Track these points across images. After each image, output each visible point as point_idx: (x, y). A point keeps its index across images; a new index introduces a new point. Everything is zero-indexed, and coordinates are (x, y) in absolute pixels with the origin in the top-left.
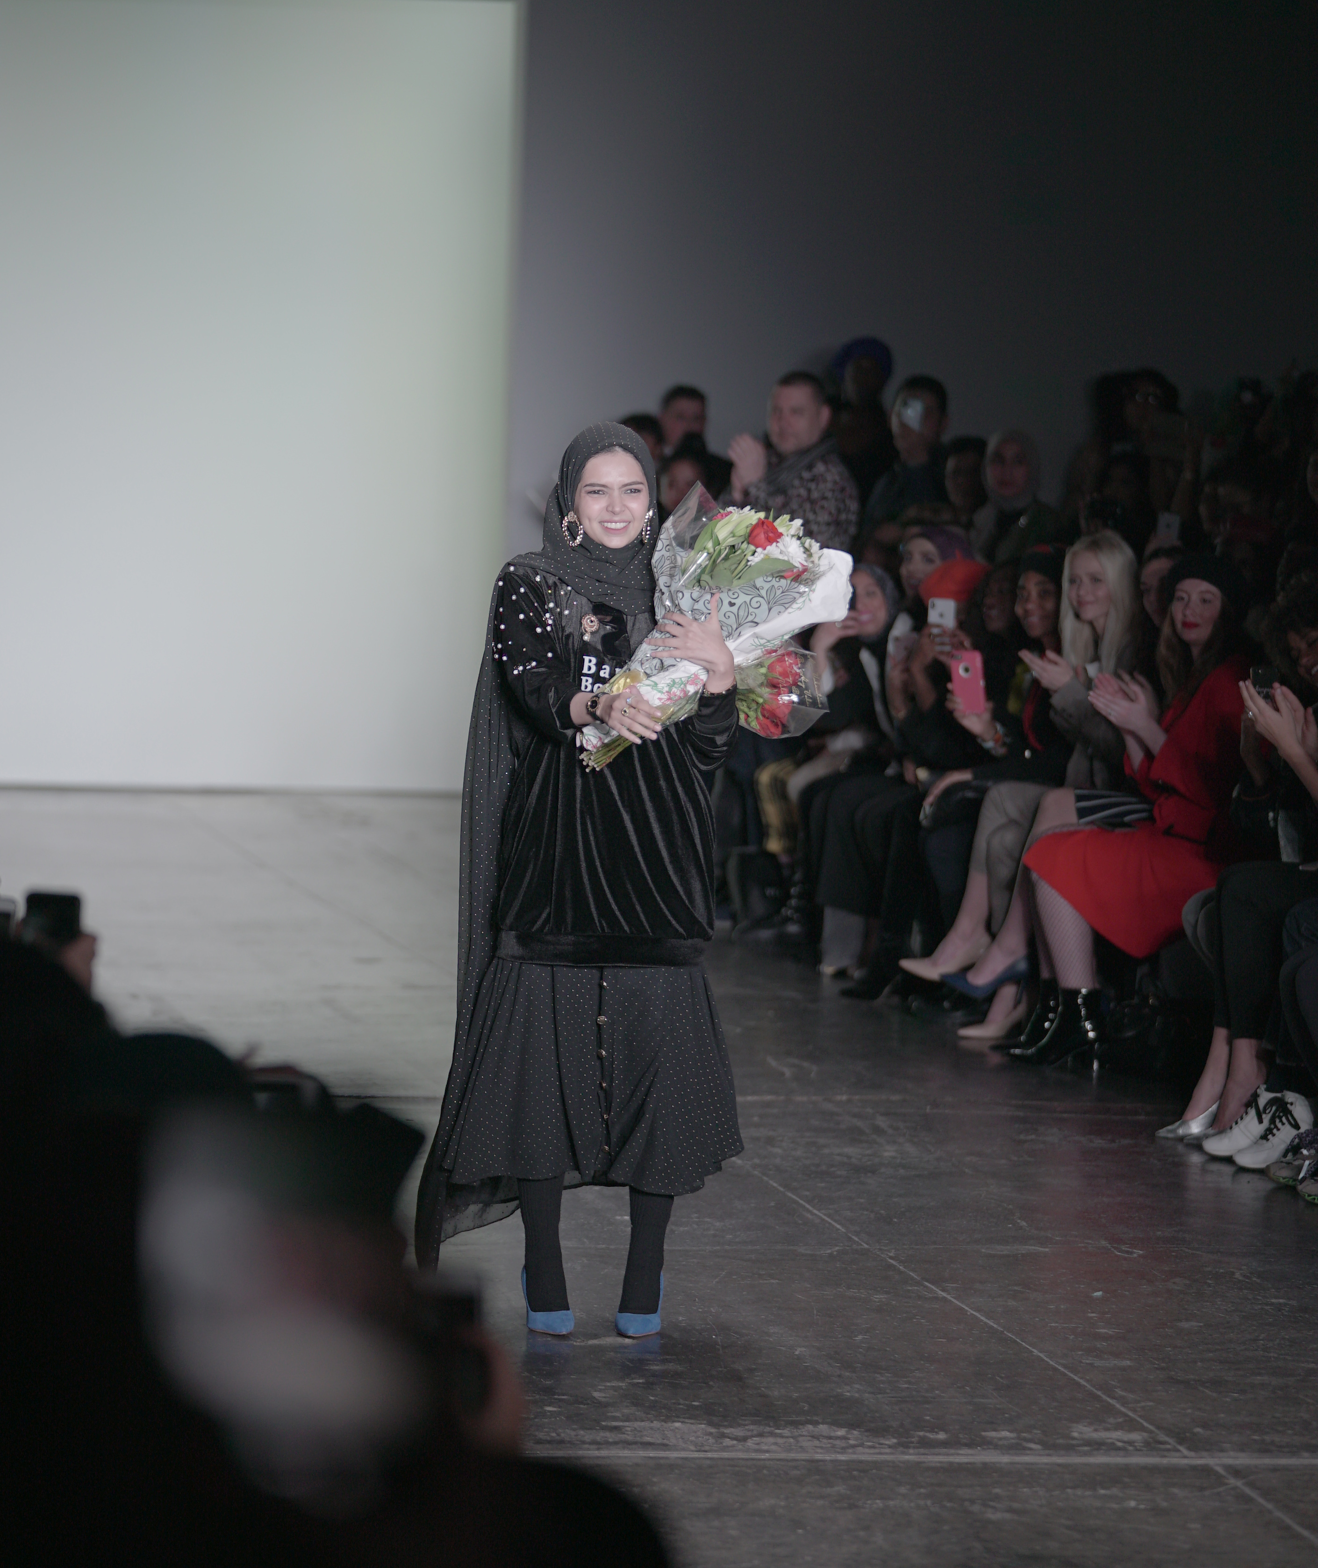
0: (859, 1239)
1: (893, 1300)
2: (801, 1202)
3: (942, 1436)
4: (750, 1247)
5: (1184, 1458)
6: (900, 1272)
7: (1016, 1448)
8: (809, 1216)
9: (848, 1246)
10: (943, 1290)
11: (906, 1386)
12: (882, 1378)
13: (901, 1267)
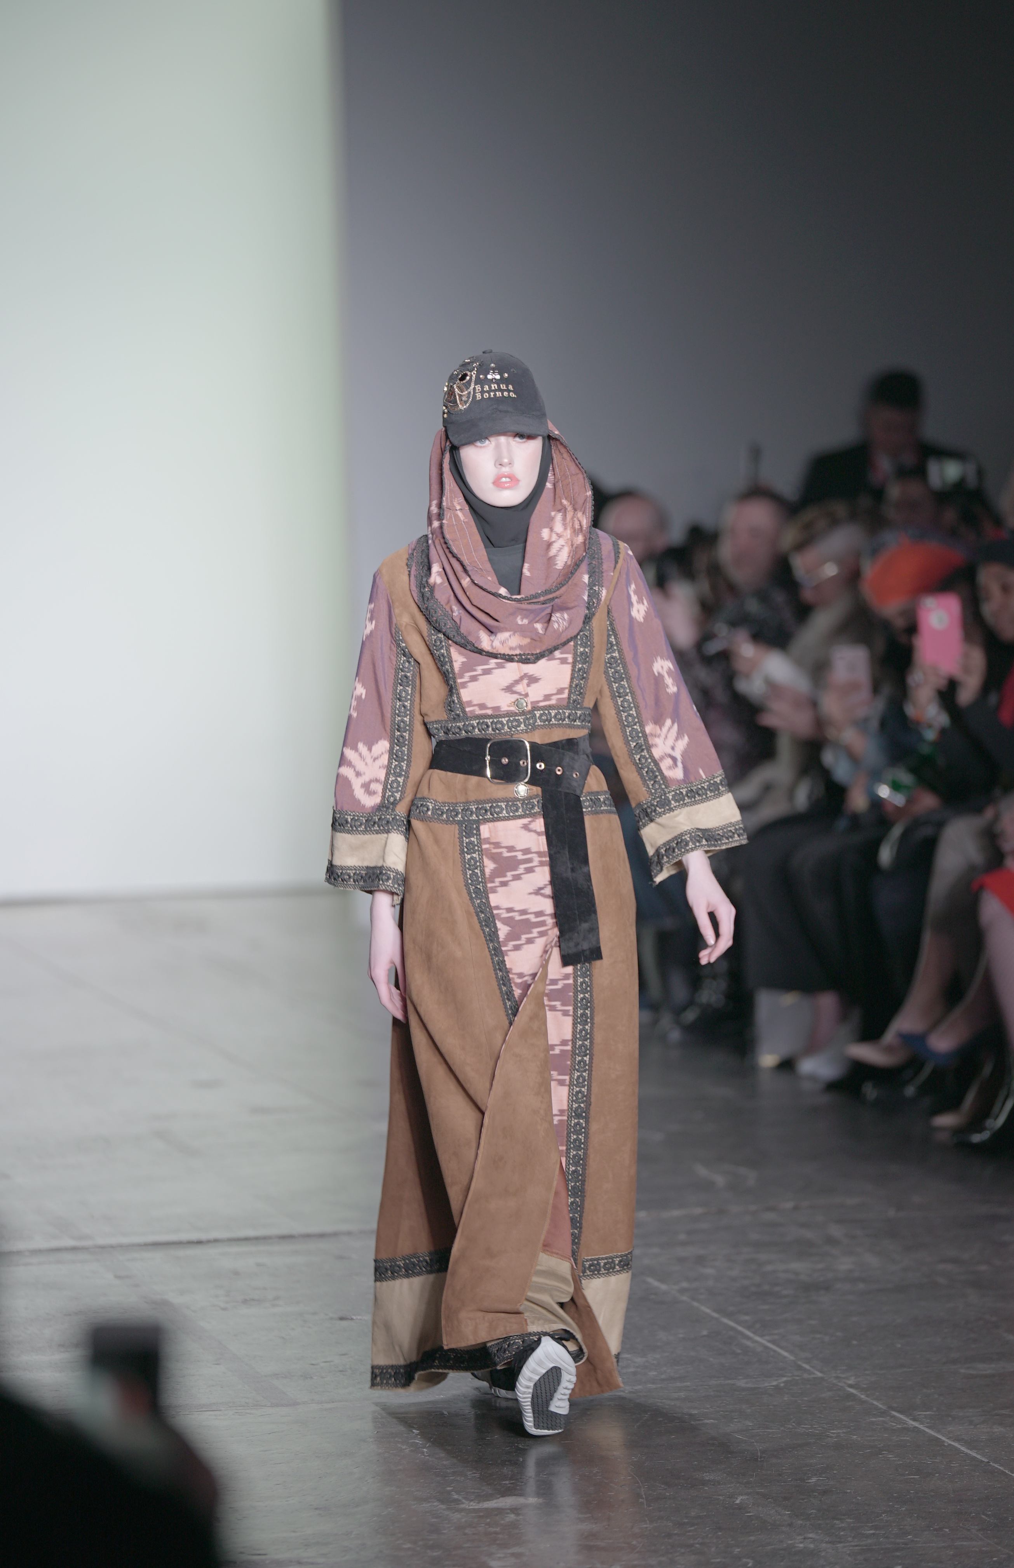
0: (811, 1366)
1: (855, 1435)
2: (740, 1328)
4: (679, 1384)
6: (863, 1402)
8: (749, 1343)
9: (797, 1376)
10: (914, 1420)
11: (871, 1532)
12: (843, 1525)
13: (863, 1396)
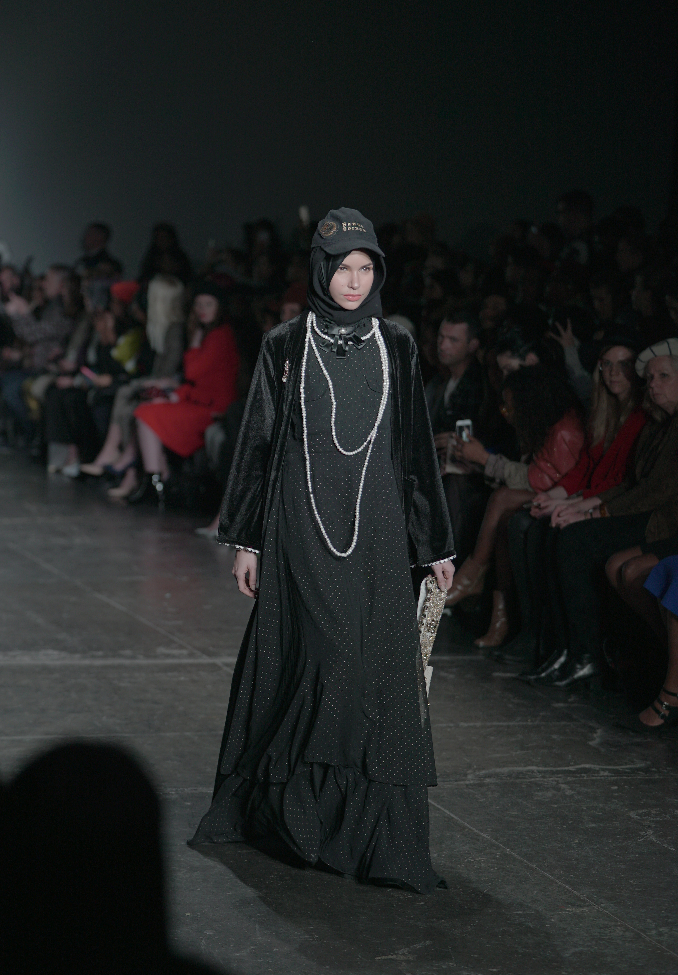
3: (100, 653)
5: (205, 660)
7: (133, 657)
9: (60, 579)
